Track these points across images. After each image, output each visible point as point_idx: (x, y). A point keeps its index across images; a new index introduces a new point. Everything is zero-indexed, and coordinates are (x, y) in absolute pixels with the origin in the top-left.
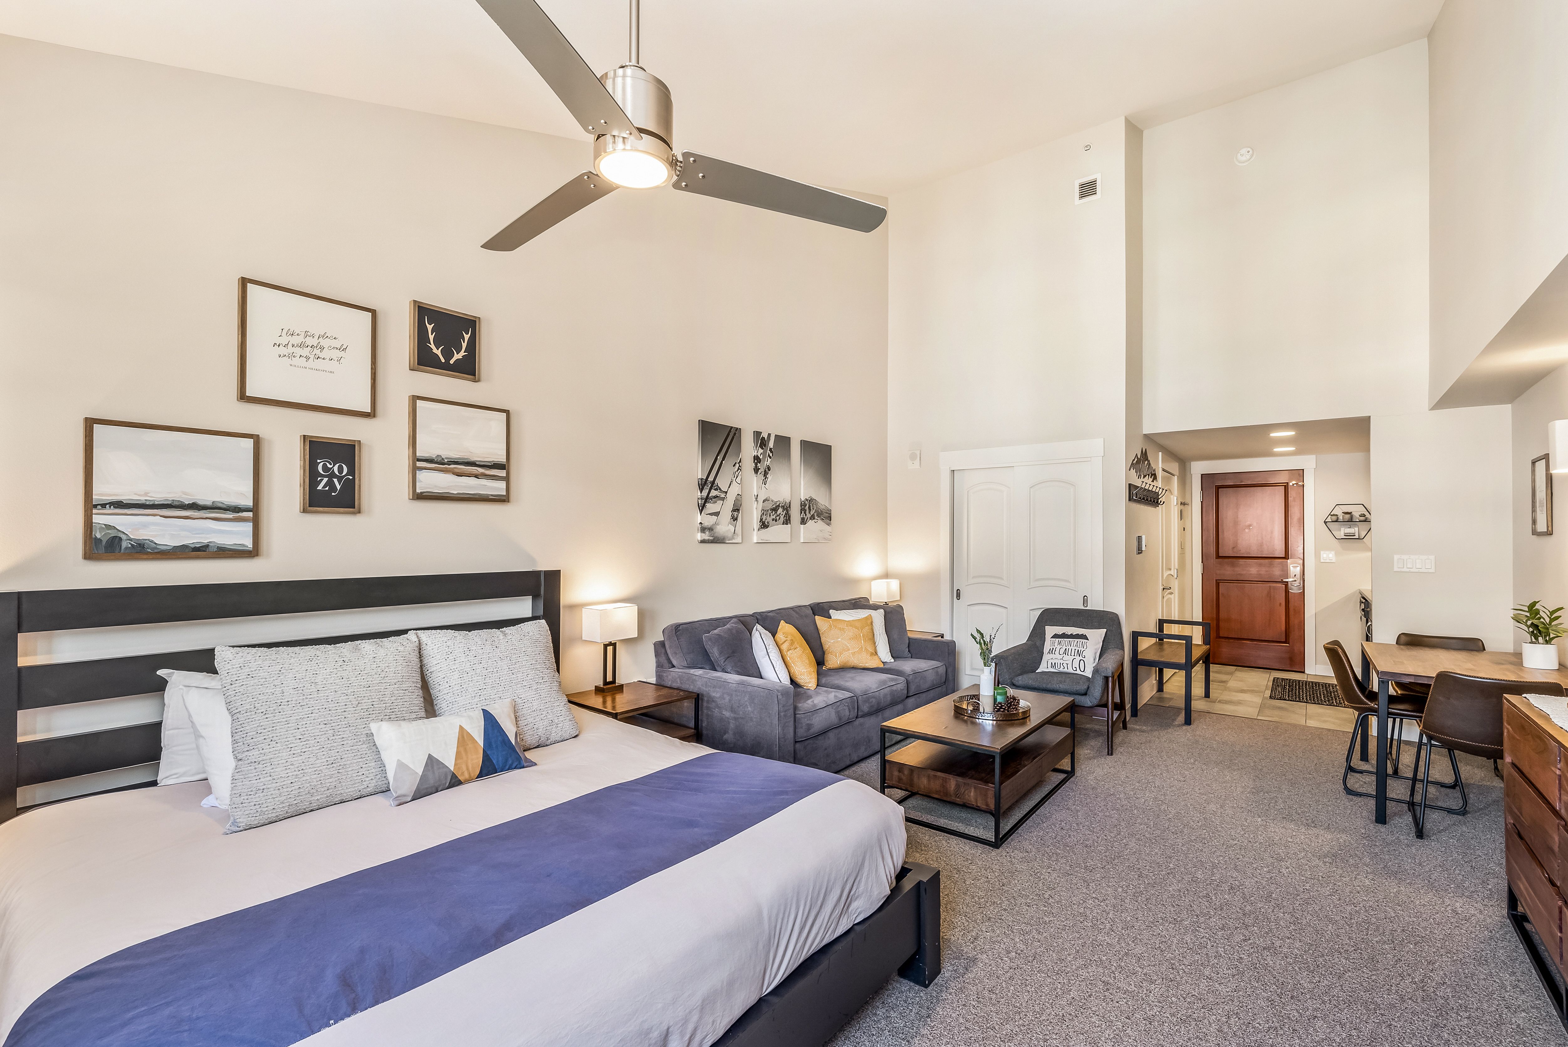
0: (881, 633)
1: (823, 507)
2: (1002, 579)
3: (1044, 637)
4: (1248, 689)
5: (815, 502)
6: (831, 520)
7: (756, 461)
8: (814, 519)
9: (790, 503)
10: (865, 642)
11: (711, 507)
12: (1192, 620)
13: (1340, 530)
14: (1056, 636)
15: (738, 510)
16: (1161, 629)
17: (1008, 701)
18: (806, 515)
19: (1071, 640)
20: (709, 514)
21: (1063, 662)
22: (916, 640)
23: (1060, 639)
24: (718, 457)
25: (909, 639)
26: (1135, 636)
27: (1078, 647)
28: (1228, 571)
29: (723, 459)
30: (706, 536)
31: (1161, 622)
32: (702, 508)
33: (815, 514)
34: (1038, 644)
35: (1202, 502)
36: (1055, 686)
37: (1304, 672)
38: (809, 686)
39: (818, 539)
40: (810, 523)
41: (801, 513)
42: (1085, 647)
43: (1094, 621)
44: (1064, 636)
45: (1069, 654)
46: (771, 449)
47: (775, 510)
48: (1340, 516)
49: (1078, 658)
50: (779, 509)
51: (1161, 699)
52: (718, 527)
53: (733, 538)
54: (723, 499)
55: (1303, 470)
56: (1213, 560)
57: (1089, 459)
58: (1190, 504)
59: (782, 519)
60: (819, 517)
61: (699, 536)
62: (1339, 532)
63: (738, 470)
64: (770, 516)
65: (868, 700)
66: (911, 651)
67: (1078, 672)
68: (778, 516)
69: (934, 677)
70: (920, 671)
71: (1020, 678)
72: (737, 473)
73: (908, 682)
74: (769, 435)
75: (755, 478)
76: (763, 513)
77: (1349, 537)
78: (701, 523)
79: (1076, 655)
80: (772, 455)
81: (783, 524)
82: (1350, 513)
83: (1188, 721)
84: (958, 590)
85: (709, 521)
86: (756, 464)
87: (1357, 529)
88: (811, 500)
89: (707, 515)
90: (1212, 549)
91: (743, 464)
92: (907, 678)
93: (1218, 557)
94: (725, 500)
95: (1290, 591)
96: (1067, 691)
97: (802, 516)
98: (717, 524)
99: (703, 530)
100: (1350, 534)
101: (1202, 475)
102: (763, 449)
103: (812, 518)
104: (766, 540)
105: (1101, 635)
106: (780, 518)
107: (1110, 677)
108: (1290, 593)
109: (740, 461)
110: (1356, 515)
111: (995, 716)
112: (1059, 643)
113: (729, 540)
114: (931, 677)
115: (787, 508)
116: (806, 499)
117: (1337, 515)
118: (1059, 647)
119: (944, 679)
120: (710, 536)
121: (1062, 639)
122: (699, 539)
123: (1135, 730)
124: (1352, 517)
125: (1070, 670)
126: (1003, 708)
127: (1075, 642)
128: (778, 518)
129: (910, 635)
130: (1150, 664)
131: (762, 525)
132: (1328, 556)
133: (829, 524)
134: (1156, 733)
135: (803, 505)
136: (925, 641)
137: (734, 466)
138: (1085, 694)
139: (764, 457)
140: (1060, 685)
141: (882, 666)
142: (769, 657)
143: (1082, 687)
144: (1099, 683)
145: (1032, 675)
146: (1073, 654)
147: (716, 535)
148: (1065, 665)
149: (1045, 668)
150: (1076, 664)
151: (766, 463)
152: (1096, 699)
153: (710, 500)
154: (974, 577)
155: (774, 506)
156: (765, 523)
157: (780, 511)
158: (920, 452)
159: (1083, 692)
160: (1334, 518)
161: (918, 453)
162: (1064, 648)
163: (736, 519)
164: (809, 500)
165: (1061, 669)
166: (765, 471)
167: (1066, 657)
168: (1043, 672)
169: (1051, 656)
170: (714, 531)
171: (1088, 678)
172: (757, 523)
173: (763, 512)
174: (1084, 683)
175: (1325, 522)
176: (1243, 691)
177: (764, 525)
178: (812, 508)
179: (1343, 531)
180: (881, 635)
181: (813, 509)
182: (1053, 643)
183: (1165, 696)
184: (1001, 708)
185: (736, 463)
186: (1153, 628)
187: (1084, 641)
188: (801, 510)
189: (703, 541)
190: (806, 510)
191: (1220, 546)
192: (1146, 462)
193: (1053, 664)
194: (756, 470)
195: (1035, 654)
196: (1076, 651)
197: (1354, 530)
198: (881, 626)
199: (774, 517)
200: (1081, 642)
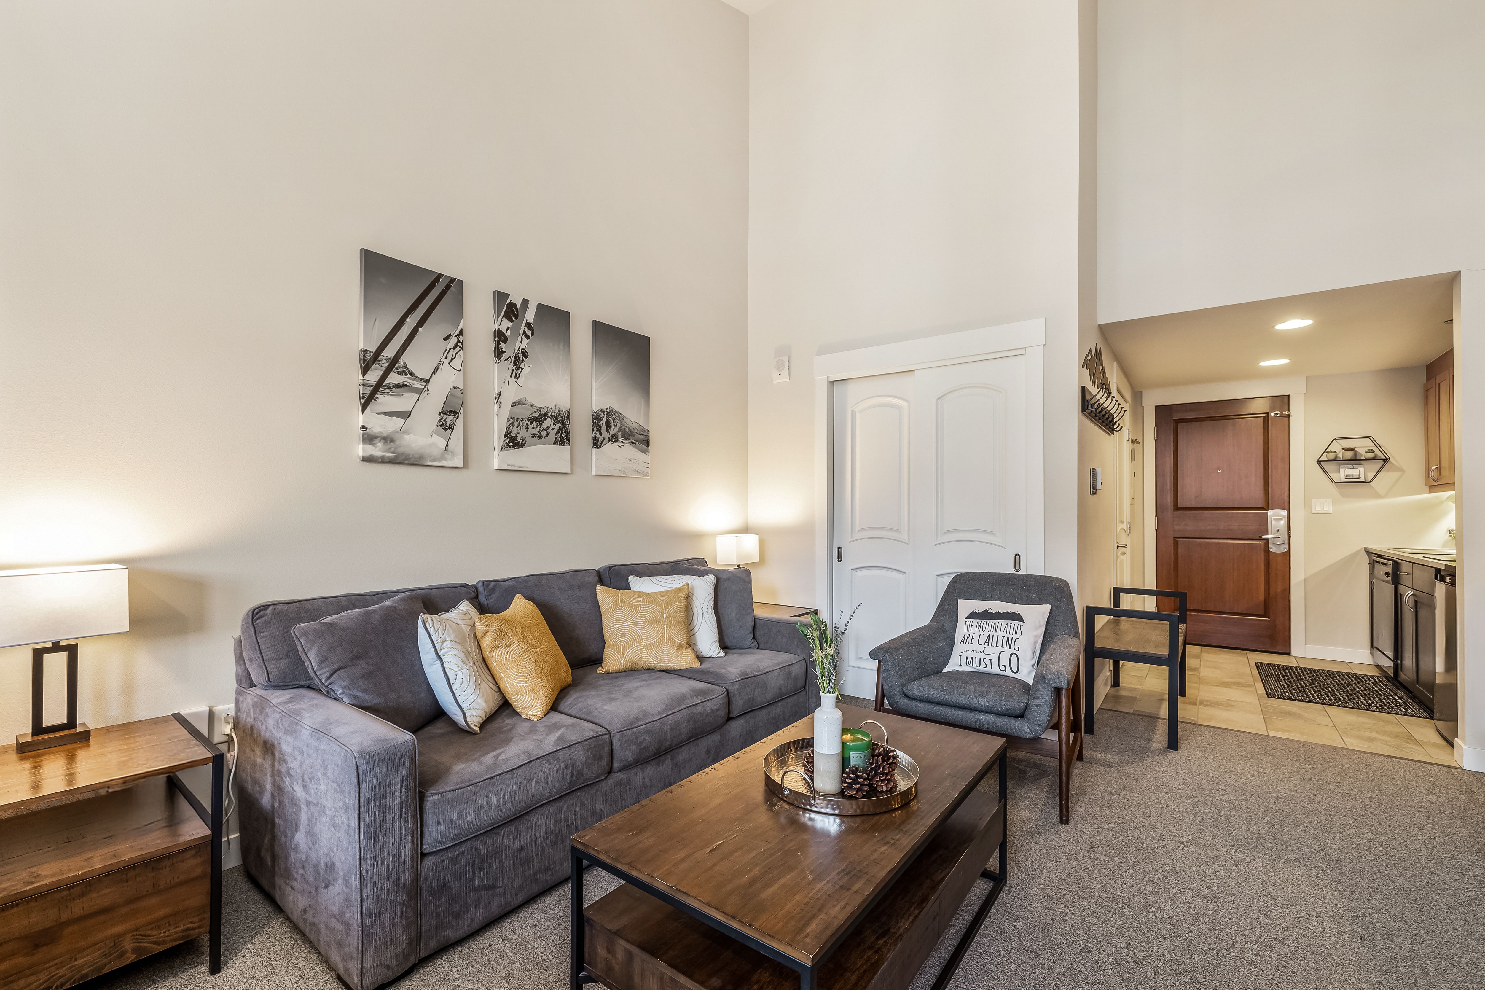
0: (705, 611)
1: (635, 425)
2: (898, 531)
3: (955, 616)
4: (1231, 680)
5: (619, 416)
6: (648, 445)
7: (497, 339)
8: (617, 440)
9: (569, 413)
10: (670, 627)
11: (385, 401)
12: (1142, 588)
13: (1339, 472)
14: (973, 615)
15: (455, 413)
16: (1117, 602)
17: (872, 764)
18: (601, 434)
19: (997, 621)
20: (385, 413)
21: (985, 656)
22: (764, 620)
23: (980, 621)
24: (408, 320)
25: (755, 619)
26: (1091, 612)
27: (1008, 633)
28: (1189, 525)
29: (421, 323)
30: (378, 450)
31: (1117, 592)
32: (366, 402)
33: (619, 434)
34: (947, 626)
35: (1156, 440)
36: (970, 700)
37: (1289, 654)
38: (530, 713)
39: (624, 472)
40: (609, 448)
41: (593, 430)
42: (1019, 633)
43: (1032, 591)
44: (986, 615)
45: (994, 644)
46: (528, 325)
47: (539, 420)
48: (1340, 452)
49: (1008, 651)
50: (545, 420)
51: (1117, 698)
52: (407, 437)
53: (442, 458)
54: (420, 391)
55: (1289, 396)
56: (1169, 513)
57: (1023, 352)
58: (1141, 443)
59: (553, 435)
60: (626, 439)
61: (361, 450)
62: (1338, 474)
63: (455, 348)
64: (527, 428)
65: (636, 738)
66: (759, 637)
67: (1009, 673)
68: (544, 430)
69: (782, 682)
70: (757, 674)
71: (916, 685)
72: (452, 352)
73: (731, 695)
74: (525, 302)
75: (496, 365)
76: (513, 424)
77: (1353, 481)
78: (363, 427)
79: (1004, 645)
80: (532, 334)
81: (554, 444)
82: (1353, 449)
83: (1173, 744)
84: (839, 548)
85: (381, 425)
86: (498, 344)
87: (1362, 470)
88: (611, 413)
89: (378, 414)
90: (1169, 499)
91: (468, 339)
92: (730, 688)
93: (1177, 508)
94: (424, 394)
95: (1271, 550)
96: (991, 710)
97: (593, 436)
98: (405, 432)
99: (369, 438)
100: (1353, 476)
101: (1156, 407)
102: (512, 321)
103: (614, 439)
104: (519, 467)
105: (1044, 614)
106: (547, 435)
107: (1063, 689)
108: (1270, 553)
109: (461, 333)
110: (1362, 451)
111: (838, 808)
112: (979, 627)
113: (434, 460)
114: (775, 683)
115: (563, 420)
116: (601, 410)
117: (1335, 452)
118: (978, 633)
119: (801, 683)
120: (388, 451)
121: (983, 620)
122: (361, 454)
123: (1096, 762)
124: (1356, 453)
125: (996, 670)
126: (859, 783)
127: (1004, 625)
128: (543, 434)
129: (760, 613)
130: (1105, 653)
131: (509, 442)
132: (1324, 505)
133: (644, 452)
134: (1129, 769)
135: (596, 419)
136: (777, 622)
137: (446, 339)
138: (1021, 716)
139: (515, 332)
140: (981, 700)
141: (696, 665)
142: (442, 664)
143: (1017, 704)
144: (1045, 698)
145: (936, 680)
146: (999, 644)
147: (401, 450)
148: (988, 662)
149: (957, 665)
150: (1005, 661)
151: (518, 344)
152: (1039, 725)
153: (387, 390)
154: (861, 530)
155: (537, 415)
156: (515, 439)
157: (548, 422)
158: (790, 357)
159: (1018, 713)
160: (1332, 456)
161: (786, 359)
162: (986, 634)
163: (451, 427)
164: (608, 413)
165: (982, 668)
166: (516, 357)
167: (989, 649)
168: (953, 672)
169: (966, 646)
170: (397, 442)
171: (1025, 686)
172: (499, 438)
173: (511, 421)
174: (1020, 698)
175: (1319, 462)
176: (1225, 685)
177: (513, 442)
178: (612, 425)
179: (1345, 472)
180: (705, 614)
181: (615, 426)
182: (969, 627)
183: (1123, 693)
184: (855, 781)
185: (450, 335)
186: (1106, 603)
187: (1016, 623)
188: (593, 426)
189: (368, 459)
190: (601, 427)
191: (1179, 496)
192: (1101, 368)
193: (969, 660)
194: (499, 354)
195: (942, 643)
196: (1005, 639)
197: (1358, 471)
198: (707, 600)
199: (536, 431)
200: (1012, 625)
